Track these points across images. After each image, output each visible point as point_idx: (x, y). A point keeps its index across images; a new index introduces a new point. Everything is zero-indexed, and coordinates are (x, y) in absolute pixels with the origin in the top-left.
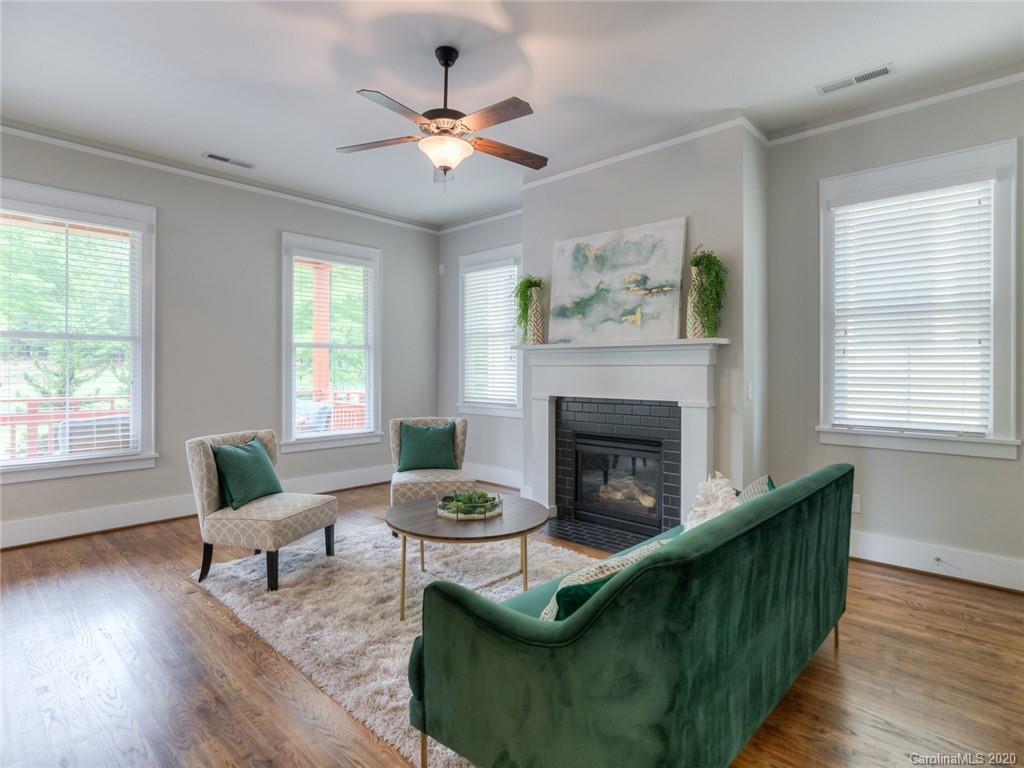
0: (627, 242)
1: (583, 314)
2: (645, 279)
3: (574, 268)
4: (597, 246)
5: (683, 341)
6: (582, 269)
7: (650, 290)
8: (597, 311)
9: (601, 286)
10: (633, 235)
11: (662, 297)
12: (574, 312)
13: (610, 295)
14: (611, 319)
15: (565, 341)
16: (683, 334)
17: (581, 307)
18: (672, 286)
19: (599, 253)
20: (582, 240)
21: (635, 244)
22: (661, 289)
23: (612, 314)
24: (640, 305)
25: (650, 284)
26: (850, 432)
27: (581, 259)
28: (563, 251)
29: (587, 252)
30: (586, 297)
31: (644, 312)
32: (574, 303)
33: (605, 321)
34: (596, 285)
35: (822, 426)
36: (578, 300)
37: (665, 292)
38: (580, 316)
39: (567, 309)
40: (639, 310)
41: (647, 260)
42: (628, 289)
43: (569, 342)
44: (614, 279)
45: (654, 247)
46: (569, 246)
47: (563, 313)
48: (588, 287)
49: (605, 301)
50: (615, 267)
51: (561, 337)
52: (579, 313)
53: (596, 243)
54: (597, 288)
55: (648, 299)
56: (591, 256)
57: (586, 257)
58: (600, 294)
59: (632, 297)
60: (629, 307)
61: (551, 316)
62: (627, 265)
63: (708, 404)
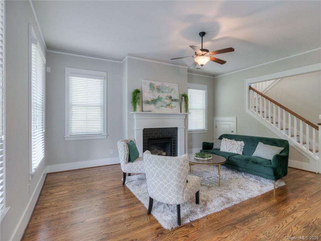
0: (165, 86)
1: (155, 104)
2: (171, 97)
3: (150, 89)
4: (157, 85)
5: (181, 113)
6: (153, 91)
7: (173, 100)
8: (159, 103)
9: (159, 97)
10: (167, 85)
11: (176, 102)
12: (151, 103)
13: (162, 99)
14: (163, 106)
15: (149, 111)
17: (154, 102)
18: (178, 100)
19: (158, 87)
20: (153, 82)
21: (168, 87)
22: (175, 100)
23: (164, 105)
24: (171, 104)
25: (173, 98)
27: (152, 87)
28: (146, 83)
30: (155, 99)
31: (172, 105)
32: (151, 100)
33: (161, 107)
34: (158, 96)
36: (153, 99)
37: (176, 101)
38: (154, 104)
39: (149, 101)
41: (171, 92)
42: (167, 99)
43: (151, 112)
44: (163, 96)
45: (172, 89)
46: (148, 82)
47: (148, 102)
48: (156, 96)
49: (161, 101)
50: (163, 92)
52: (153, 103)
53: (157, 84)
54: (158, 97)
55: (172, 102)
56: (156, 87)
57: (154, 87)
58: (159, 99)
59: (168, 101)
60: (168, 104)
61: (143, 103)
62: (166, 92)
63: (185, 127)
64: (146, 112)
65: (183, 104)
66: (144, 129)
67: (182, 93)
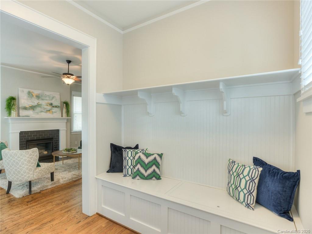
0: (46, 95)
1: (33, 110)
2: (51, 104)
3: (28, 97)
5: (62, 118)
6: (32, 98)
7: (53, 107)
8: (38, 109)
9: (39, 104)
10: (48, 93)
12: (30, 109)
13: (42, 106)
15: (27, 116)
16: (62, 116)
17: (33, 108)
18: (59, 106)
19: (37, 95)
20: (31, 91)
21: (48, 95)
22: (56, 107)
23: (43, 111)
24: (51, 109)
25: (53, 105)
26: (76, 132)
27: (31, 95)
28: (23, 91)
29: (33, 94)
30: (34, 105)
31: (53, 111)
33: (41, 112)
34: (37, 103)
35: (72, 132)
36: (31, 106)
37: (57, 107)
39: (27, 107)
40: (51, 110)
41: (52, 100)
42: (47, 105)
43: (29, 117)
44: (43, 103)
45: (53, 97)
46: (26, 91)
47: (25, 108)
48: (34, 103)
49: (41, 107)
50: (43, 99)
51: (25, 115)
52: (32, 109)
53: (36, 92)
54: (38, 104)
55: (53, 108)
56: (35, 95)
58: (39, 105)
59: (49, 108)
61: (20, 109)
62: (46, 100)
63: (66, 129)
64: (23, 117)
65: (64, 110)
66: (21, 132)
67: (63, 100)
